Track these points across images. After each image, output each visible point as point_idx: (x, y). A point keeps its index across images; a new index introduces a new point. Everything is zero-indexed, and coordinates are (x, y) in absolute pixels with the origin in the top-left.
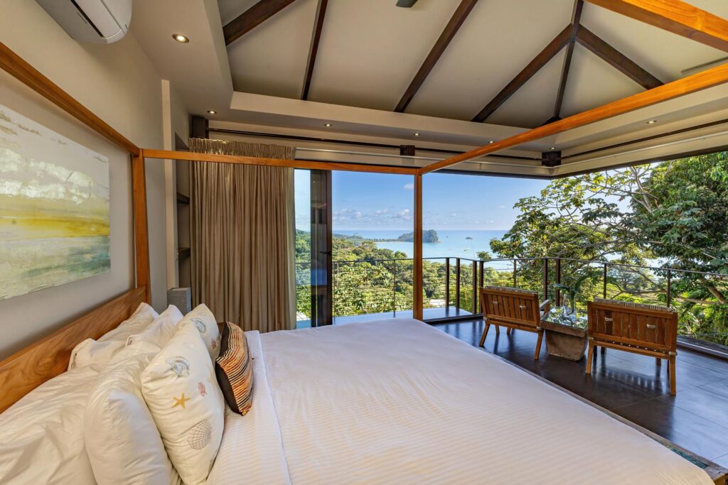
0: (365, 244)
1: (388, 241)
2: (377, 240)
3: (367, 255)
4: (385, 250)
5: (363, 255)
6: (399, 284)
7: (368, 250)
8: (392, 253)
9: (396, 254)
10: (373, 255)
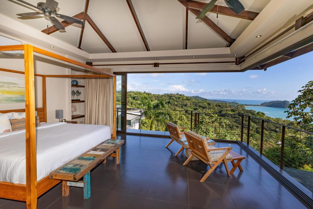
0: (239, 107)
1: (253, 105)
2: (247, 105)
3: (239, 112)
4: (250, 110)
5: (237, 112)
6: (258, 129)
7: (240, 110)
8: (255, 112)
9: (258, 113)
10: (243, 112)
